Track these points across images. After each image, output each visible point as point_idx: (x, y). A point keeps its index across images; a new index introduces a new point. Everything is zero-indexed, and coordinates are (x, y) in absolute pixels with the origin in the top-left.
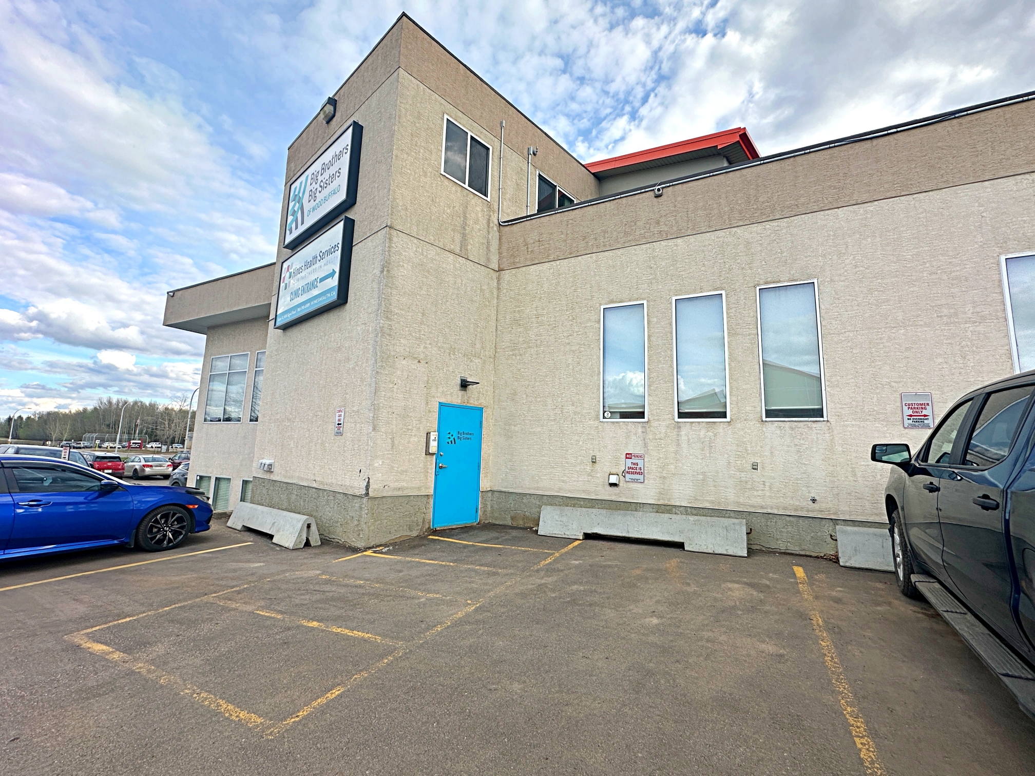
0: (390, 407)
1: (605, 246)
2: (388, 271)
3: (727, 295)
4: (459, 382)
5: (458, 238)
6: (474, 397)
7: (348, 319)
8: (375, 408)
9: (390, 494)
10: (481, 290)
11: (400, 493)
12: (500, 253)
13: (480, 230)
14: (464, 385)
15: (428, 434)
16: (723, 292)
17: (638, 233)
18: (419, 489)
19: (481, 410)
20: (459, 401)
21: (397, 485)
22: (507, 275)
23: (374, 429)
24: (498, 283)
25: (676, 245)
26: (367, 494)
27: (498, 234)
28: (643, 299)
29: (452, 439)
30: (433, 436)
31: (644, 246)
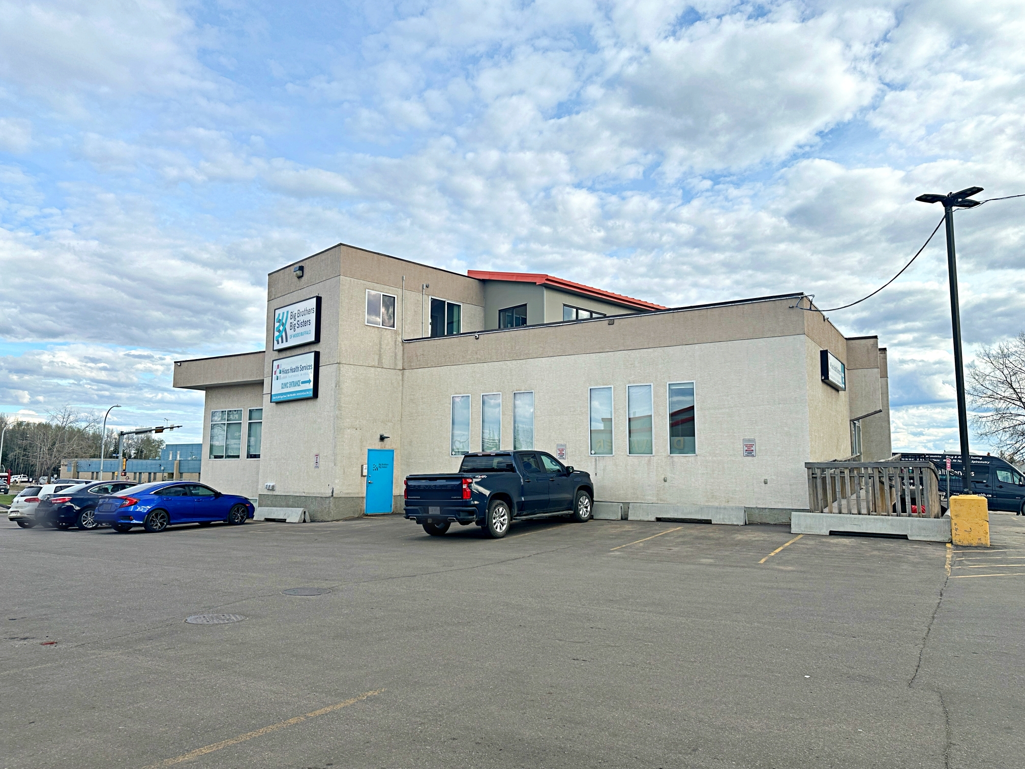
0: (342, 454)
1: (454, 362)
2: (339, 386)
3: (502, 395)
4: (379, 437)
5: (377, 357)
6: (387, 444)
7: (319, 407)
8: (335, 454)
9: (343, 496)
10: (392, 384)
11: (348, 496)
12: (403, 359)
13: (390, 349)
14: (382, 438)
15: (362, 466)
16: (501, 393)
17: (468, 357)
18: (358, 493)
19: (393, 451)
20: (380, 448)
21: (347, 491)
22: (407, 372)
23: (335, 465)
24: (403, 377)
25: (484, 366)
26: (332, 496)
27: (402, 347)
28: (470, 393)
29: (376, 468)
30: (365, 467)
31: (470, 365)
